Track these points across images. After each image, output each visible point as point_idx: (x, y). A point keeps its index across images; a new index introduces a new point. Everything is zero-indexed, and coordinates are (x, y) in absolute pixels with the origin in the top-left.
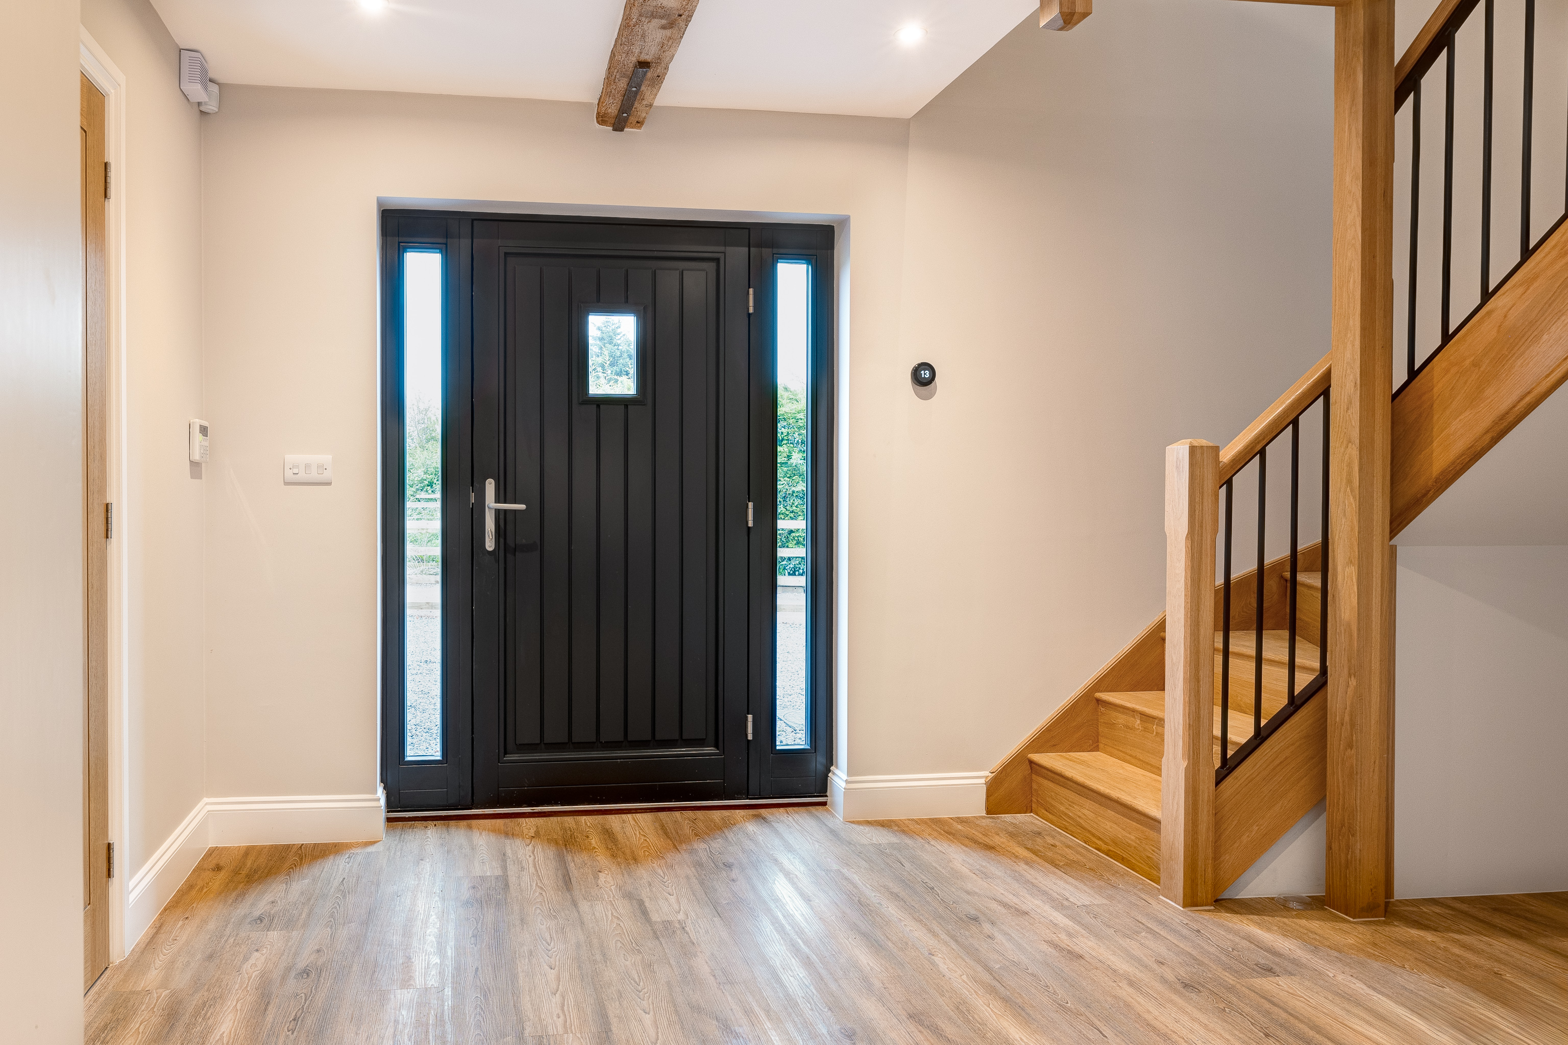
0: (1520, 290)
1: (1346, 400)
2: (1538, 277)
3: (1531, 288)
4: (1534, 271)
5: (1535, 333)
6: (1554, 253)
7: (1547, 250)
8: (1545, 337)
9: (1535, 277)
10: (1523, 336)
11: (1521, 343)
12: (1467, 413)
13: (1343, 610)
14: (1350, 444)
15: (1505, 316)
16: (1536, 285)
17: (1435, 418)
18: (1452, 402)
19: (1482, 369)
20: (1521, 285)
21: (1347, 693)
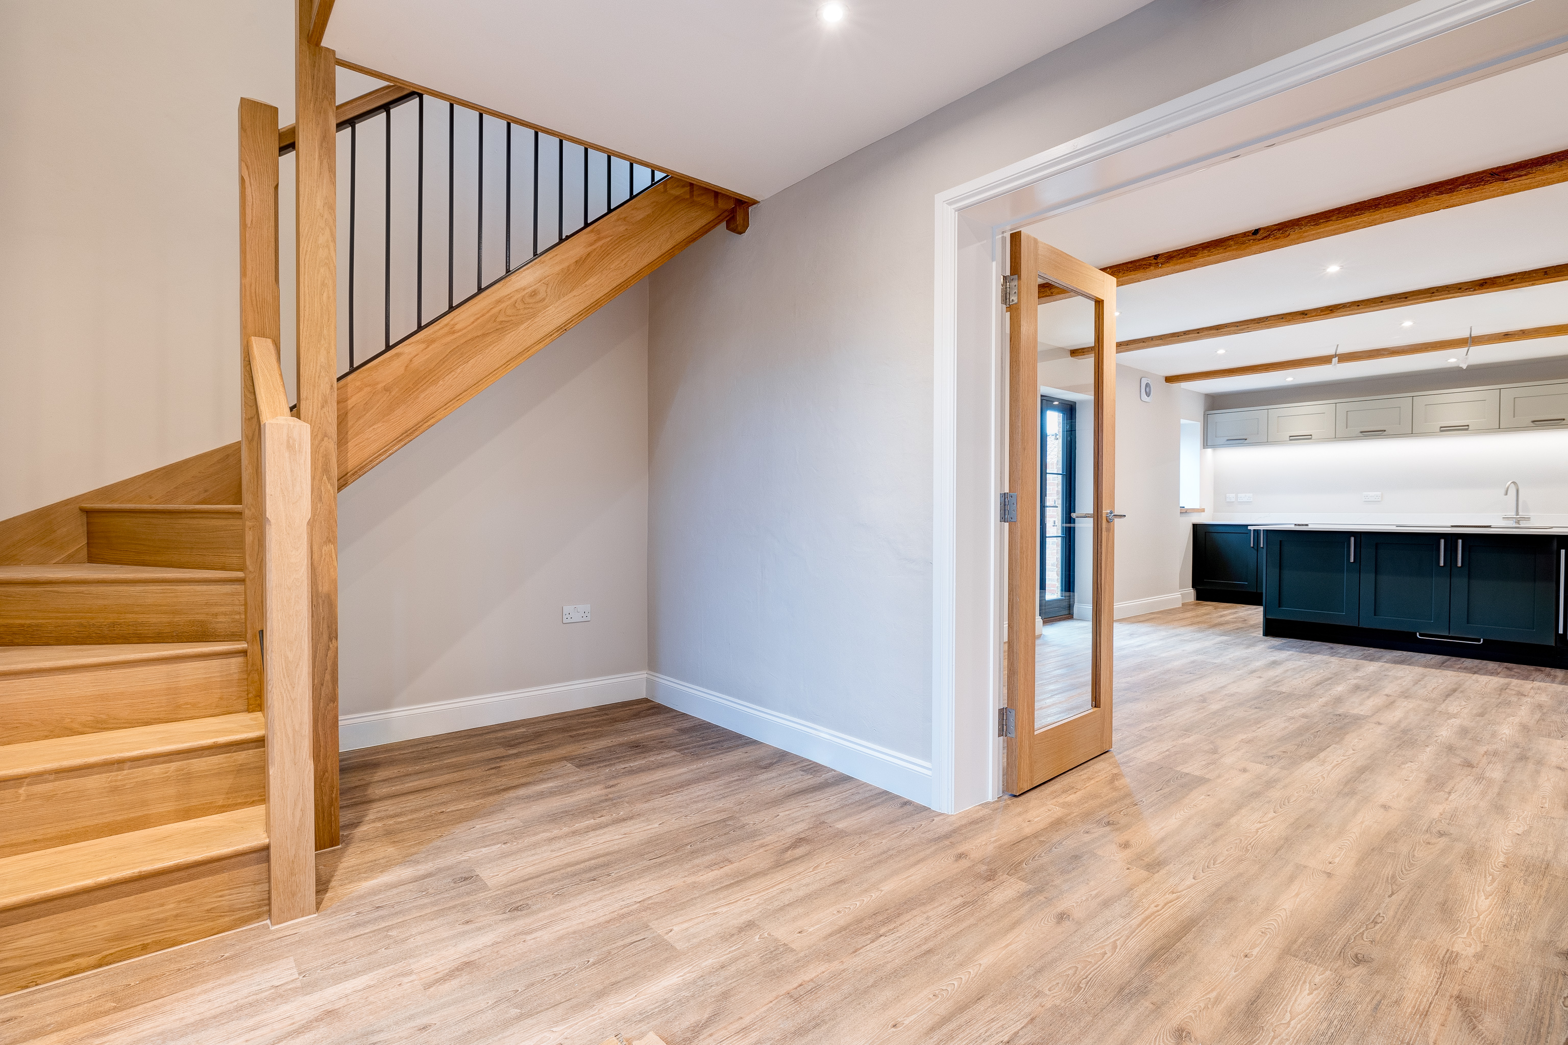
0: (423, 346)
1: (320, 399)
2: (435, 341)
3: (430, 348)
4: (432, 336)
5: (434, 378)
6: (446, 330)
7: (441, 325)
8: (441, 383)
9: (433, 341)
10: (425, 378)
11: (423, 383)
12: (379, 425)
13: (320, 584)
14: (326, 439)
15: (411, 361)
16: (434, 346)
17: (350, 424)
18: (365, 414)
19: (393, 394)
20: (423, 342)
21: (327, 655)
